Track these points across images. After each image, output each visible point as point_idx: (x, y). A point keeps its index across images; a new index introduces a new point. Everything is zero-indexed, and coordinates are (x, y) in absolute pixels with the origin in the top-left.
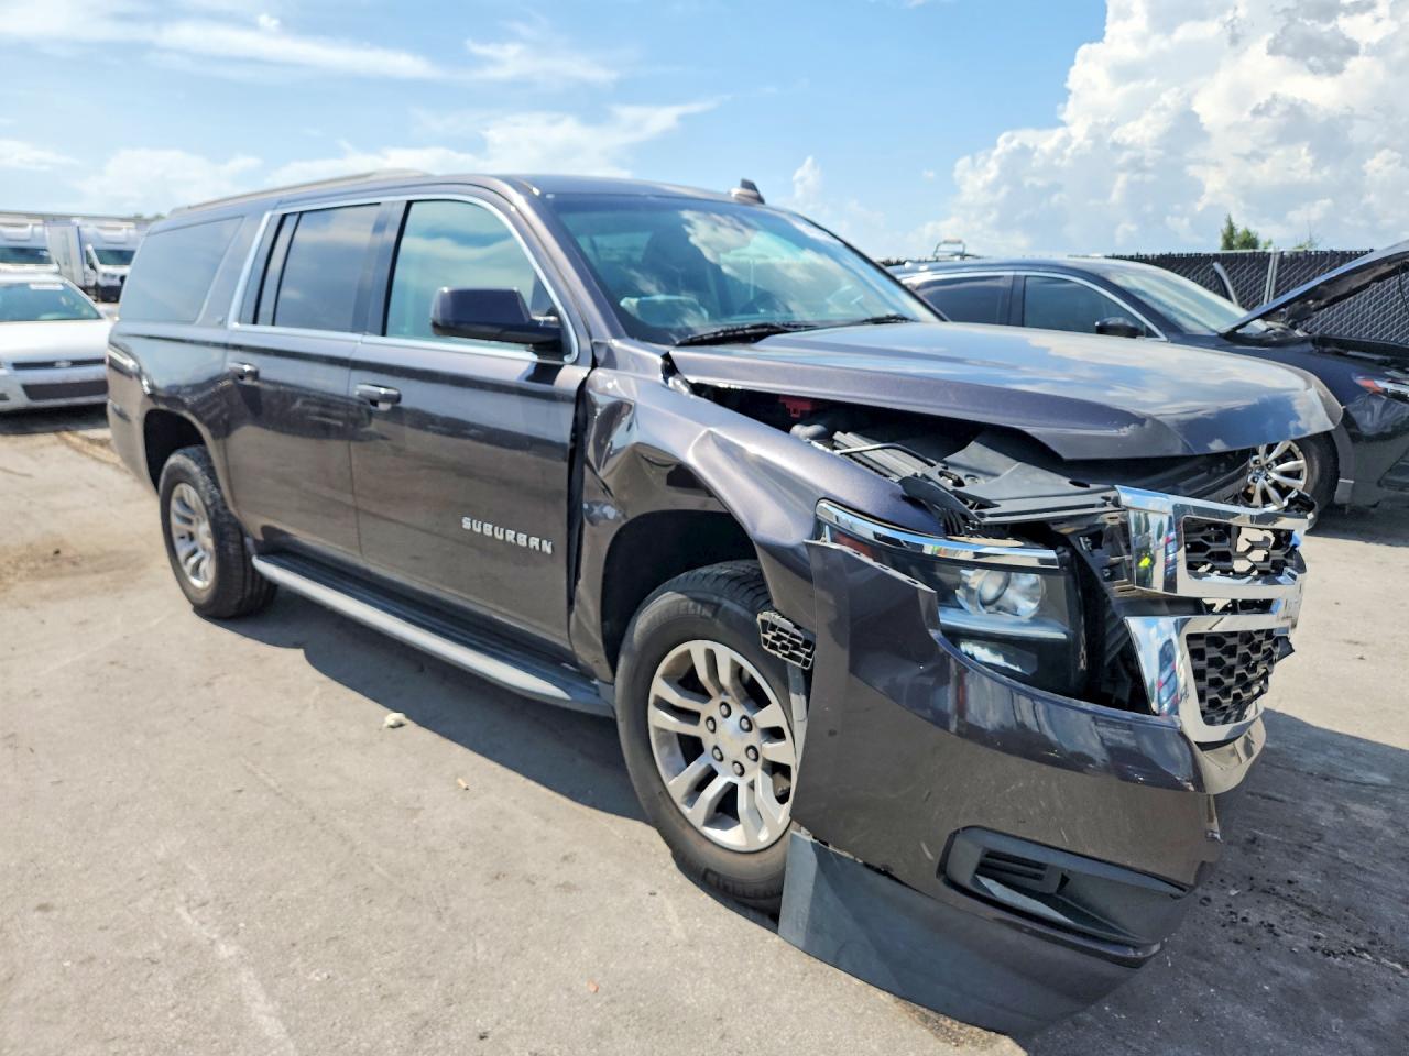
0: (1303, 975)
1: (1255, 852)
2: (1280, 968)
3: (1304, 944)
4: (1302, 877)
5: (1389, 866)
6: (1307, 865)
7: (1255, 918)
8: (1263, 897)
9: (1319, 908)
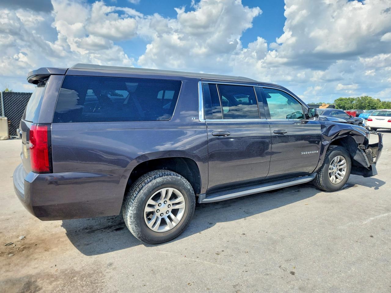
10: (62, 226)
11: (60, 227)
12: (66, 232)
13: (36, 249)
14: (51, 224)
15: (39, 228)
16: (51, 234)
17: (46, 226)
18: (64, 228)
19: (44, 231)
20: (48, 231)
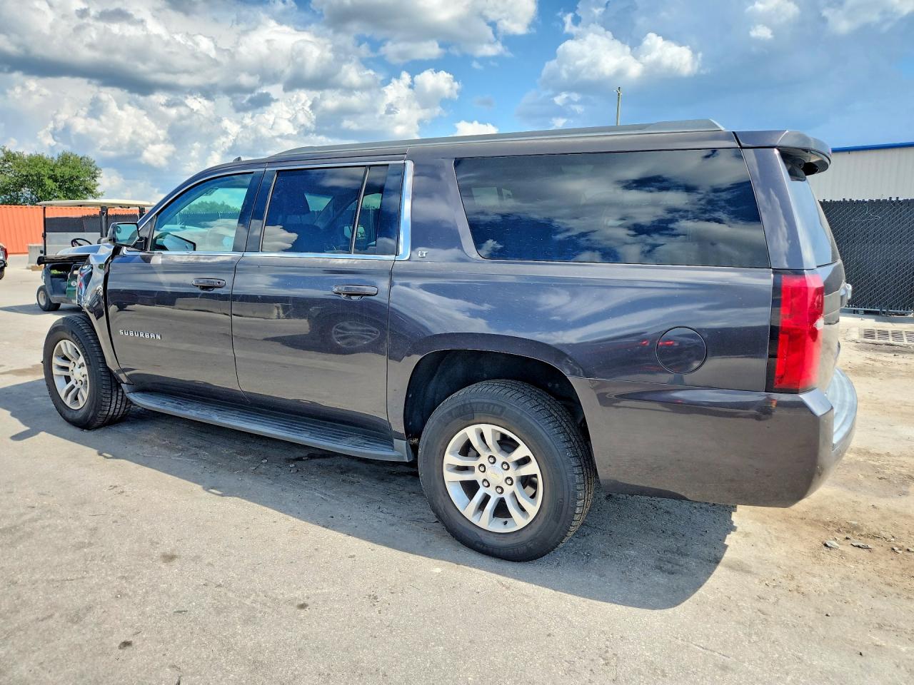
10: (734, 529)
11: (739, 529)
12: (733, 513)
13: (804, 512)
14: (756, 545)
15: (787, 552)
16: (765, 525)
17: (768, 549)
18: (732, 523)
19: (778, 538)
20: (769, 533)
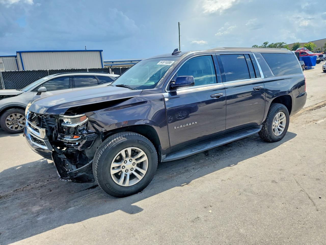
0: (29, 182)
1: (48, 190)
2: (32, 181)
3: (31, 184)
4: (38, 191)
5: (26, 202)
6: (39, 193)
7: (40, 183)
8: (42, 186)
9: (33, 189)
